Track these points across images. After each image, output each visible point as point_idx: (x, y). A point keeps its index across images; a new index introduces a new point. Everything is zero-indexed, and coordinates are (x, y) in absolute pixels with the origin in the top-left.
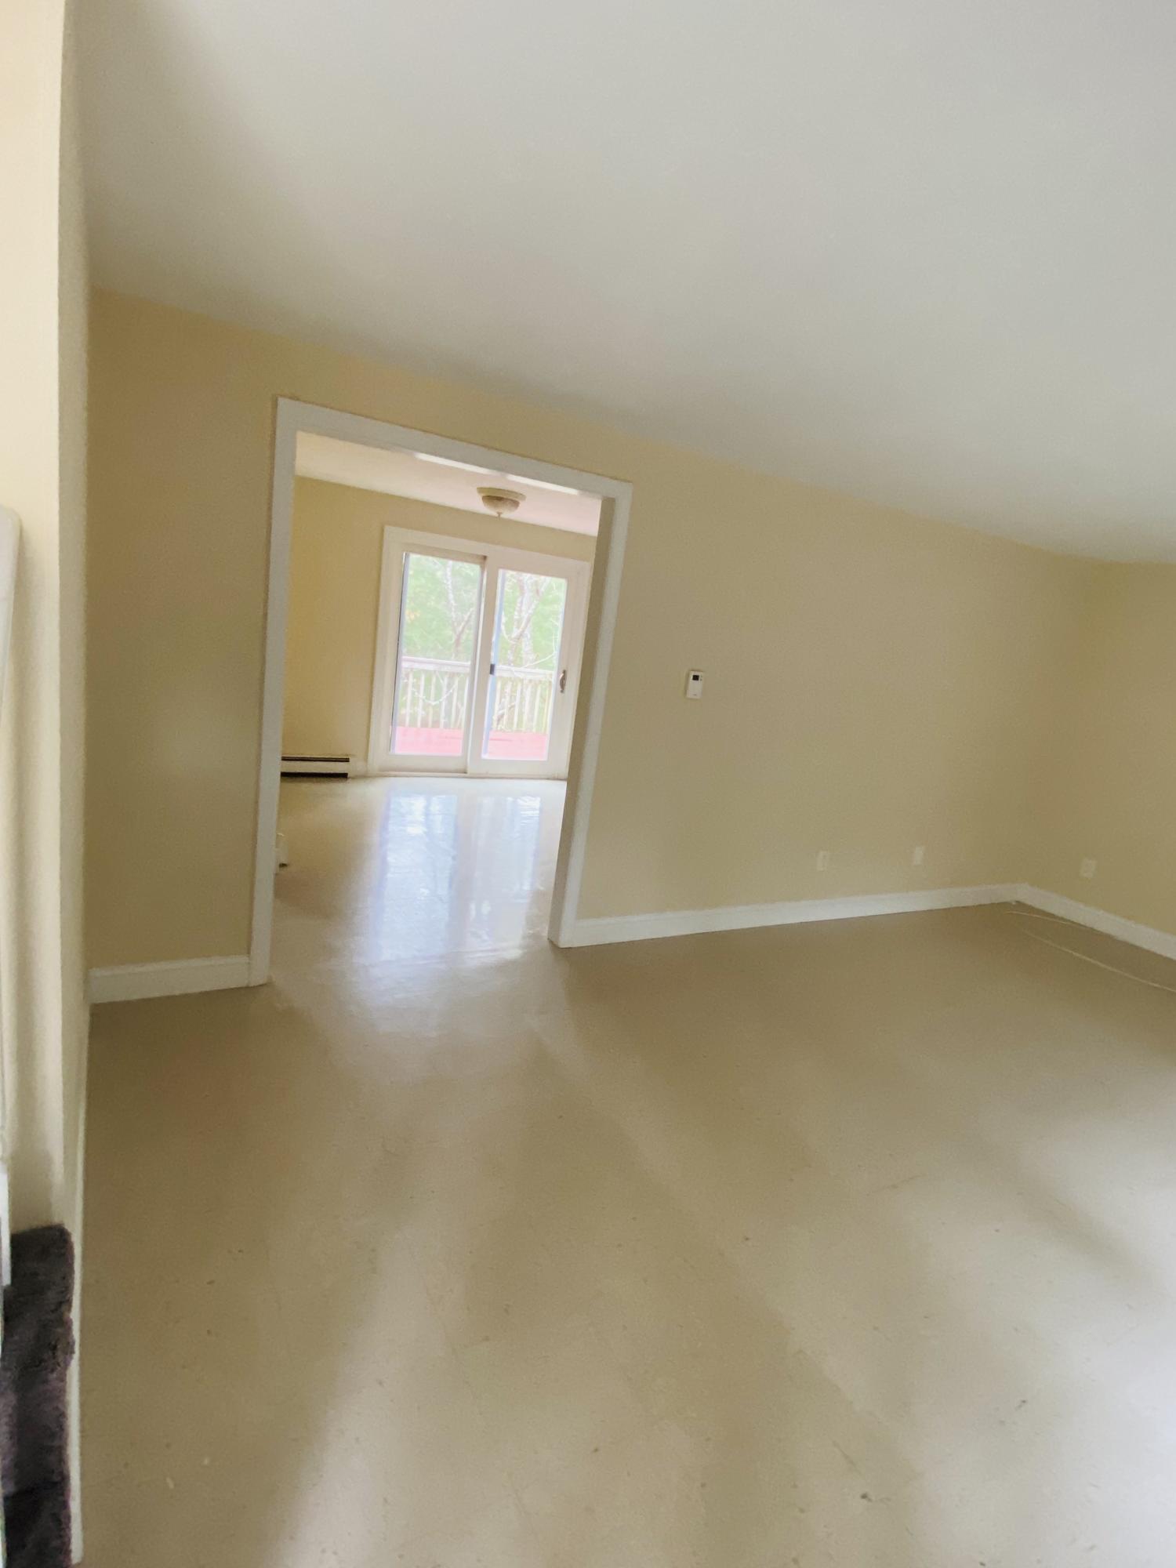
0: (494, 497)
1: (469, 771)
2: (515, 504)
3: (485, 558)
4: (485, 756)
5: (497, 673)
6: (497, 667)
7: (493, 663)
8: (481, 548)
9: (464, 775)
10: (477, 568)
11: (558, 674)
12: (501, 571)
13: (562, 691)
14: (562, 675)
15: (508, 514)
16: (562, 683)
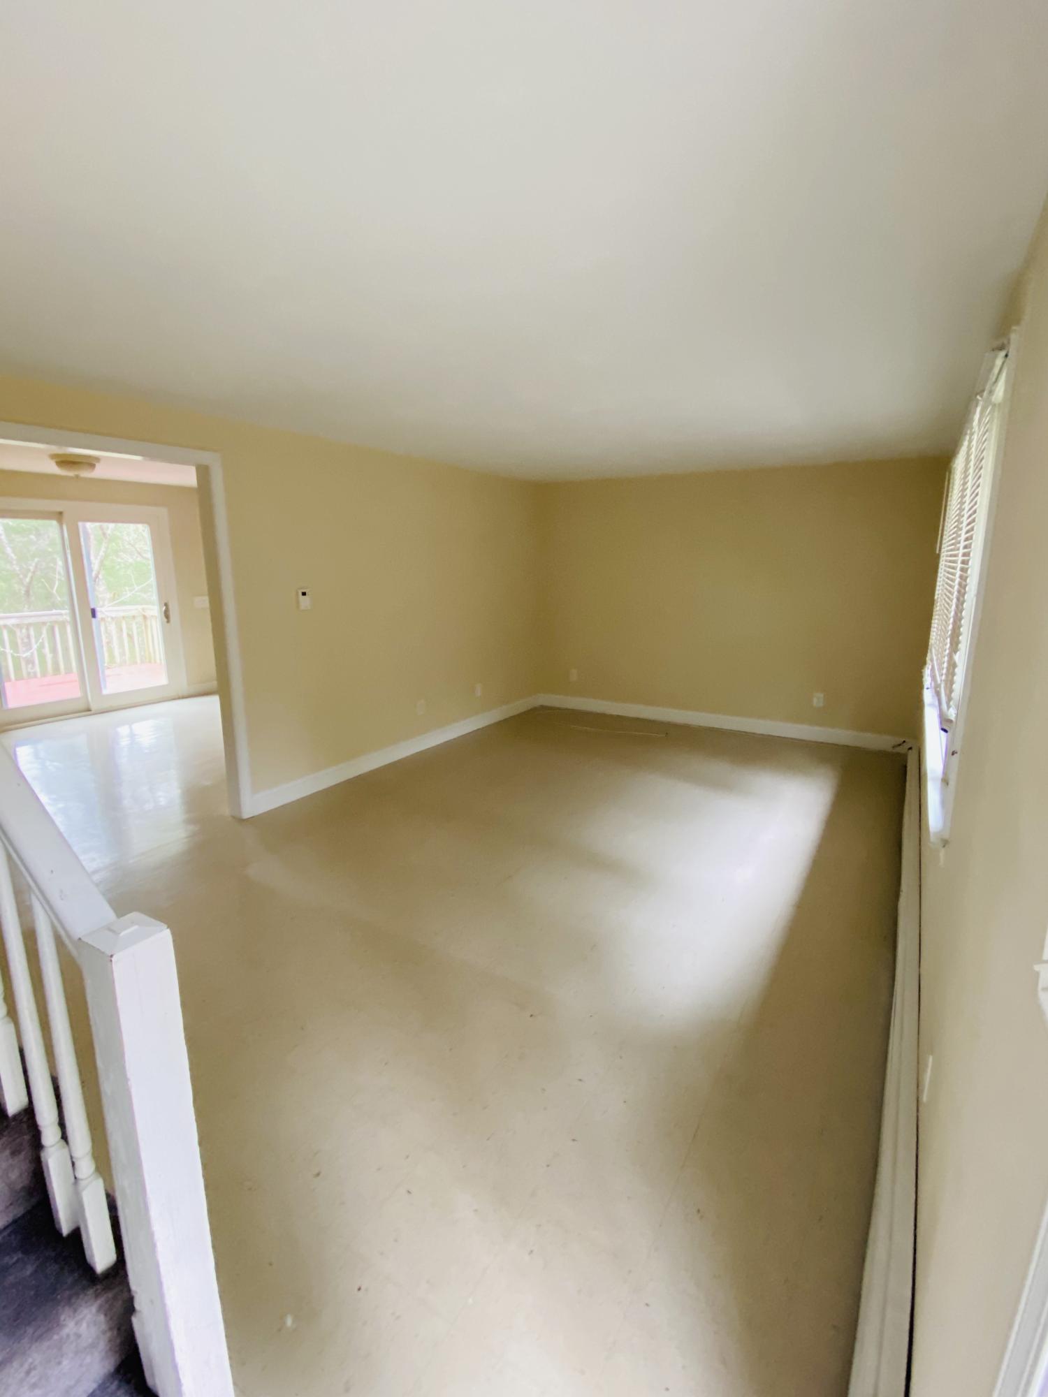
0: (66, 462)
1: (94, 707)
2: (92, 466)
3: (61, 513)
4: (105, 692)
5: (99, 615)
6: (98, 610)
7: (92, 607)
8: (56, 506)
9: (89, 713)
10: (54, 523)
11: (161, 608)
12: (80, 524)
13: (168, 622)
14: (164, 608)
15: (85, 474)
16: (167, 615)
